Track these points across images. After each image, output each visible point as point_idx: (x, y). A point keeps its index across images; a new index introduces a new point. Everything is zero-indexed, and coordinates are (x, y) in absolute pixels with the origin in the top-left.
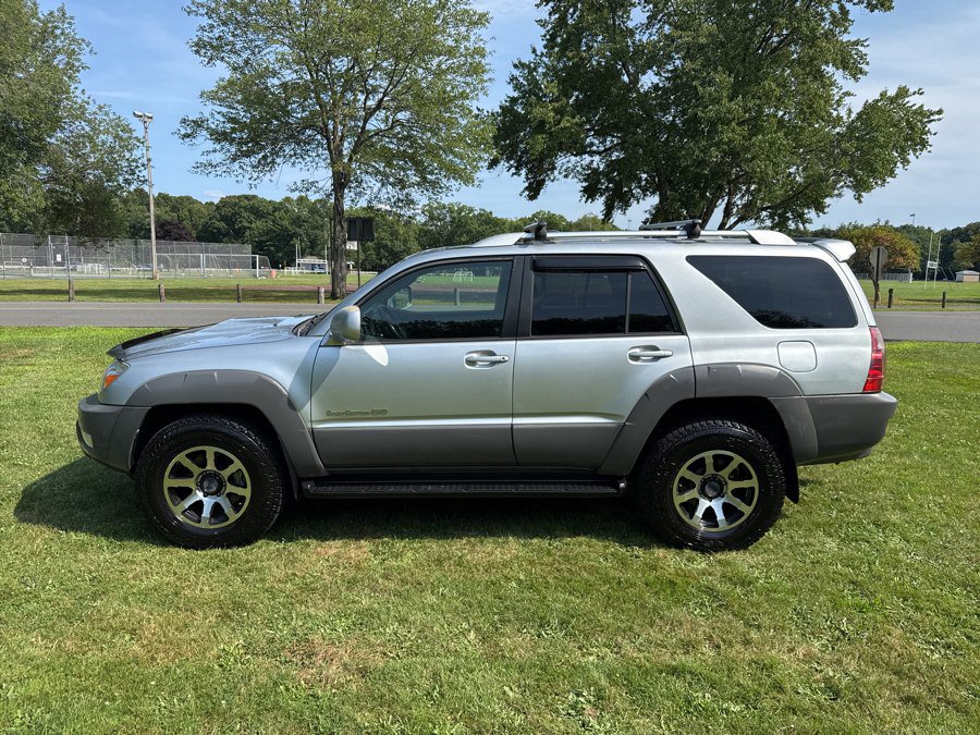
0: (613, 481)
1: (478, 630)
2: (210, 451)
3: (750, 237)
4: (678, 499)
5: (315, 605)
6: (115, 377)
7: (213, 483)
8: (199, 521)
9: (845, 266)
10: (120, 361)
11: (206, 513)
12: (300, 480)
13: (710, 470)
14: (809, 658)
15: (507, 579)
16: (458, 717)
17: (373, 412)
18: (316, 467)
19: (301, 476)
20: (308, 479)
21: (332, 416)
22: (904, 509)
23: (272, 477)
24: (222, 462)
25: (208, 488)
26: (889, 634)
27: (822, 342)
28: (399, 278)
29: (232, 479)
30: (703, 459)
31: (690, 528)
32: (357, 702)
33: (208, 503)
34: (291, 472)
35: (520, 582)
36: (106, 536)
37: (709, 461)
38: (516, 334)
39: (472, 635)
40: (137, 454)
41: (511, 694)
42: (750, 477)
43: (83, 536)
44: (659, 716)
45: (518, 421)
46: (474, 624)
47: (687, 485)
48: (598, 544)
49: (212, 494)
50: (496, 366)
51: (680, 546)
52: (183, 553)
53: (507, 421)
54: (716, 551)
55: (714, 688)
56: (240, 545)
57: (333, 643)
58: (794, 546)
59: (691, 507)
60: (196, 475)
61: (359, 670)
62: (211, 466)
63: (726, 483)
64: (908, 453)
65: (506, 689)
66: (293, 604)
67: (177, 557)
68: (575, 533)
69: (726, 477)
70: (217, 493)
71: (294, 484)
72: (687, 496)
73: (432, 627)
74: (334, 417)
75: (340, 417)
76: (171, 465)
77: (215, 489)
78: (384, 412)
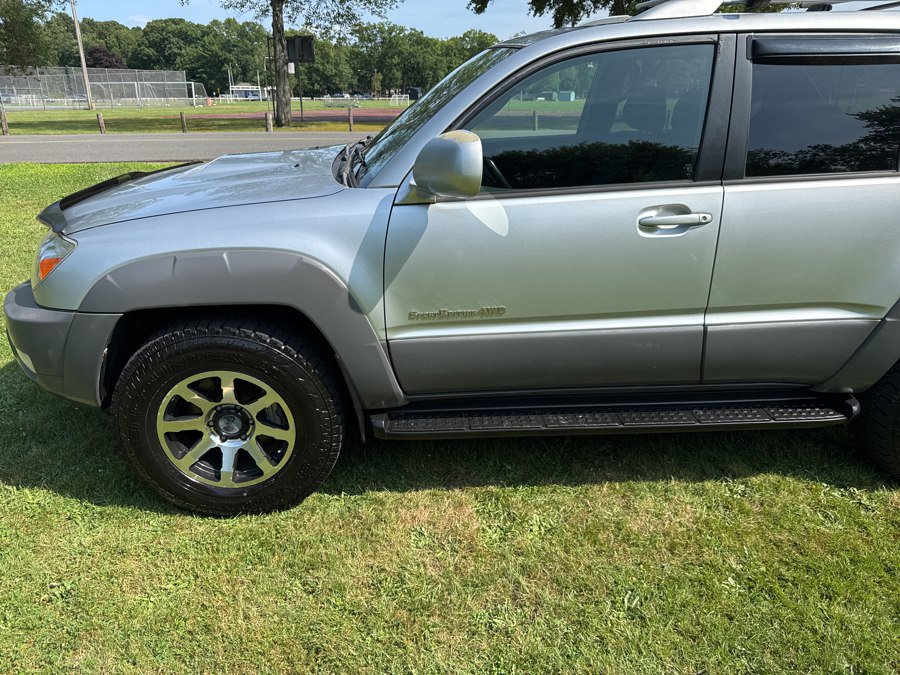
2: (227, 378)
6: (57, 260)
7: (234, 422)
10: (60, 234)
11: (228, 463)
12: (370, 415)
17: (482, 312)
18: (394, 397)
19: (368, 406)
20: (381, 412)
21: (417, 319)
23: (326, 411)
24: (248, 393)
25: (226, 429)
29: (264, 416)
33: (229, 449)
34: (357, 407)
38: (721, 174)
40: (108, 386)
43: (43, 497)
45: (714, 319)
49: (233, 437)
50: (690, 232)
53: (695, 321)
56: (281, 508)
60: (205, 411)
62: (228, 398)
67: (192, 536)
70: (242, 435)
71: (360, 418)
74: (420, 321)
75: (431, 321)
76: (166, 401)
77: (237, 430)
78: (500, 311)
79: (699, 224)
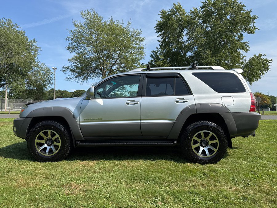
0: (172, 141)
1: (126, 182)
2: (49, 131)
3: (211, 68)
4: (194, 147)
5: (75, 175)
6: (24, 110)
7: (50, 142)
8: (45, 154)
9: (240, 75)
11: (47, 151)
12: (76, 141)
13: (203, 137)
14: (236, 190)
15: (138, 169)
16: (114, 203)
17: (98, 119)
18: (81, 136)
19: (76, 139)
20: (78, 141)
21: (86, 120)
22: (268, 154)
23: (67, 139)
24: (53, 135)
25: (48, 143)
26: (265, 184)
27: (235, 97)
28: (107, 80)
29: (56, 141)
30: (200, 133)
31: (197, 156)
32: (81, 199)
33: (48, 148)
34: (73, 138)
35: (141, 170)
36: (18, 159)
37: (202, 134)
38: (141, 95)
39: (124, 183)
40: (28, 133)
41: (133, 197)
42: (216, 139)
43: (11, 159)
44: (183, 204)
45: (142, 121)
46: (125, 180)
47: (196, 142)
48: (169, 162)
49: (50, 145)
50: (135, 105)
51: (194, 162)
52: (39, 163)
53: (139, 122)
54: (207, 164)
55: (203, 197)
56: (56, 161)
57: (78, 184)
58: (232, 163)
59: (198, 149)
60: (45, 139)
61: (84, 191)
62: (50, 136)
63: (208, 142)
64: (269, 141)
65: (132, 196)
66: (68, 175)
67: (37, 164)
68: (161, 159)
69: (208, 140)
70: (51, 145)
71: (74, 142)
72: (196, 146)
73: (111, 181)
74: (86, 121)
75: (88, 121)
76: (38, 136)
77: (50, 144)
78: (101, 119)
79: (137, 103)
